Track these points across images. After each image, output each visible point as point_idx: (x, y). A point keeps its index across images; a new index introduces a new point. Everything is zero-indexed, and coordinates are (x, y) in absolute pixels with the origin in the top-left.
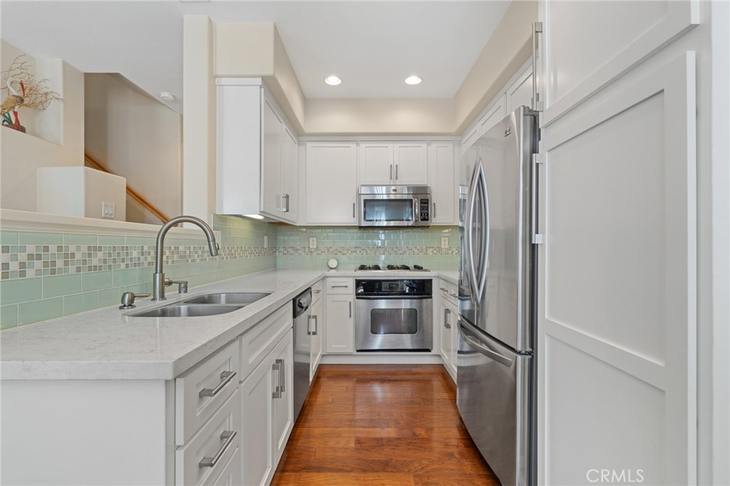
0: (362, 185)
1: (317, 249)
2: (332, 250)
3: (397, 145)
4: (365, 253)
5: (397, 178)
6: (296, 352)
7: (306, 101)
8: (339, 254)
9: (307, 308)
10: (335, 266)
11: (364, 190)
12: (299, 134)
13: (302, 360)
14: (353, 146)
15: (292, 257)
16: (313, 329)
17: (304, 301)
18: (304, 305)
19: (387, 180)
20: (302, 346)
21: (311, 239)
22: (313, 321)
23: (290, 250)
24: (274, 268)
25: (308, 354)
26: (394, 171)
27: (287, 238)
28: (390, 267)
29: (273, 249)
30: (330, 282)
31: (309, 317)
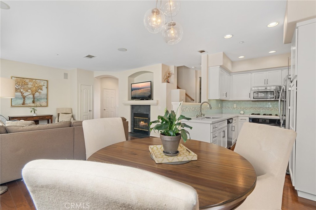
0: (253, 87)
1: (236, 107)
2: (242, 108)
3: (267, 72)
4: (255, 110)
5: (267, 84)
6: (228, 138)
7: (232, 62)
8: (244, 109)
9: (231, 123)
10: (243, 113)
11: (253, 89)
12: (230, 73)
13: (230, 140)
14: (250, 74)
15: (228, 110)
16: (233, 130)
17: (230, 121)
18: (231, 122)
19: (263, 85)
20: (230, 136)
21: (234, 104)
22: (233, 127)
23: (227, 108)
24: (222, 113)
25: (232, 139)
26: (266, 81)
27: (226, 104)
28: (264, 115)
29: (222, 107)
30: (240, 118)
31: (232, 126)
